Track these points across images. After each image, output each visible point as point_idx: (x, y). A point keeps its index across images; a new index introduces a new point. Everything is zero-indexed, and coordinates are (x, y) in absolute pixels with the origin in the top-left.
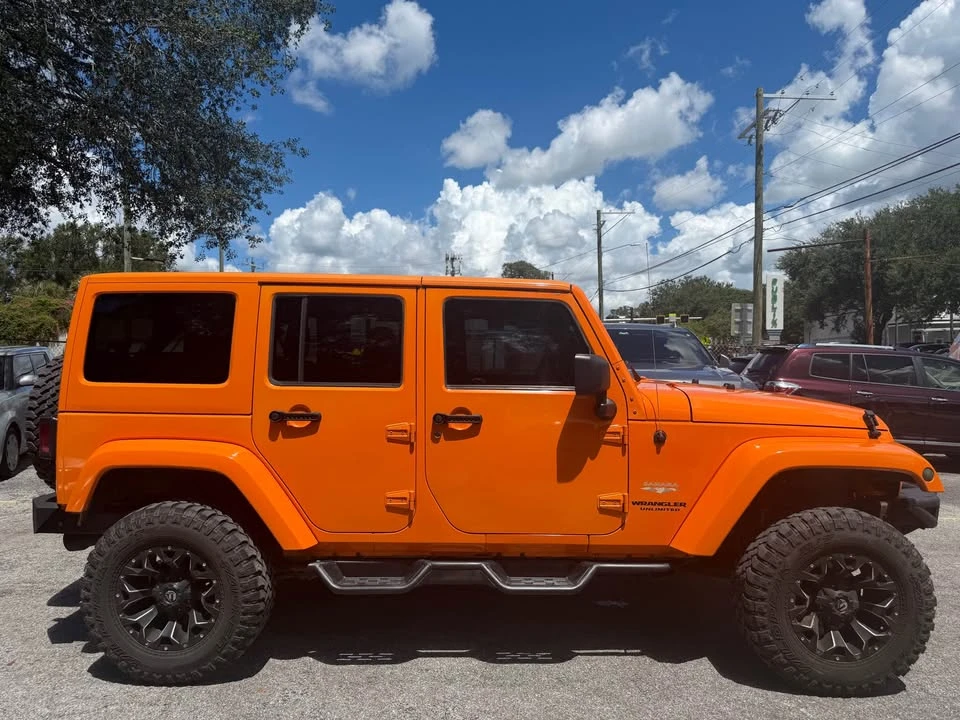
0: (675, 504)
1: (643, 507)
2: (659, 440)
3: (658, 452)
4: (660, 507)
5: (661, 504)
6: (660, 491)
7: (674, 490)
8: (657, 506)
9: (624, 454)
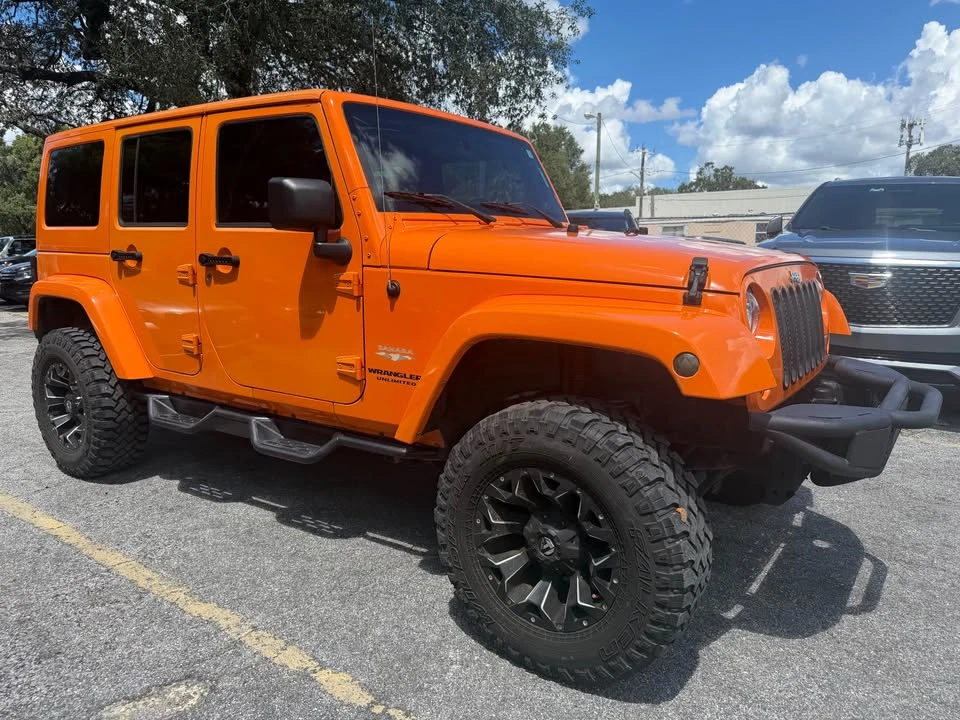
0: (411, 377)
1: (379, 375)
2: (394, 294)
3: (392, 308)
4: (397, 378)
5: (396, 375)
6: (395, 358)
7: (410, 358)
8: (393, 377)
9: (358, 309)
